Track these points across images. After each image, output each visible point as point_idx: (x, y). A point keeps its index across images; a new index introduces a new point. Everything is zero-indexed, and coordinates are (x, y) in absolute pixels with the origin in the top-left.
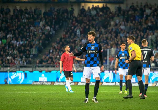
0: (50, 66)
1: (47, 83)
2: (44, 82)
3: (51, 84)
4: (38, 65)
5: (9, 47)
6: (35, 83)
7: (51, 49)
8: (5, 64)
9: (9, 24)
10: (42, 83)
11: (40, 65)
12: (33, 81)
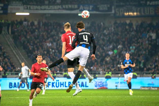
0: (156, 73)
1: (153, 89)
2: (151, 87)
3: (158, 89)
4: (145, 72)
5: (119, 57)
6: (143, 89)
7: (157, 57)
8: (116, 71)
9: (119, 36)
10: (149, 88)
11: (147, 72)
12: (141, 87)
